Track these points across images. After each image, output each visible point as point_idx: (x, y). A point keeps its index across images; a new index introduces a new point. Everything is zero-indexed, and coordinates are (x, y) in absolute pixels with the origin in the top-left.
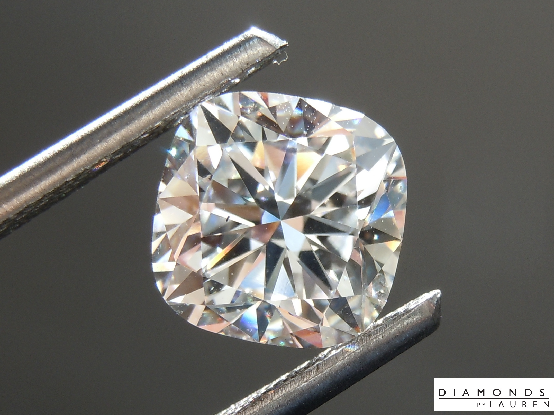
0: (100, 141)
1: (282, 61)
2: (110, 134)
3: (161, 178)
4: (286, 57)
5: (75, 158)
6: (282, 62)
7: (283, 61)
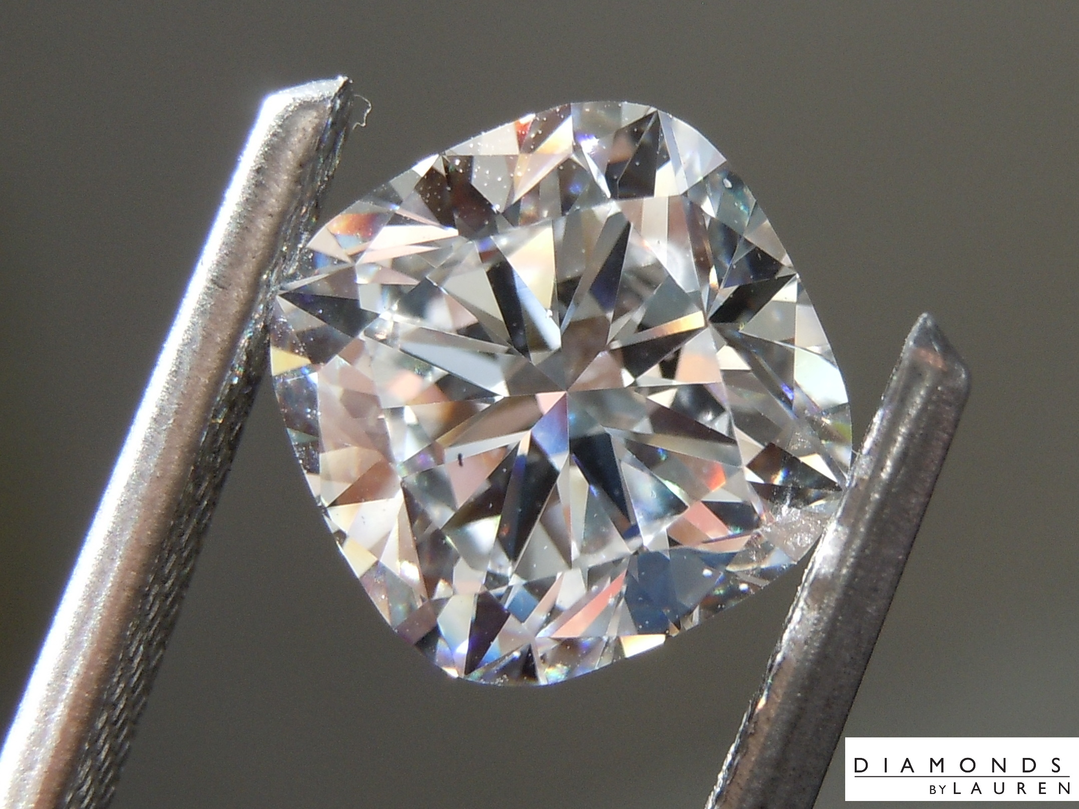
1: (366, 115)
3: (302, 470)
4: (367, 103)
6: (367, 117)
7: (368, 114)
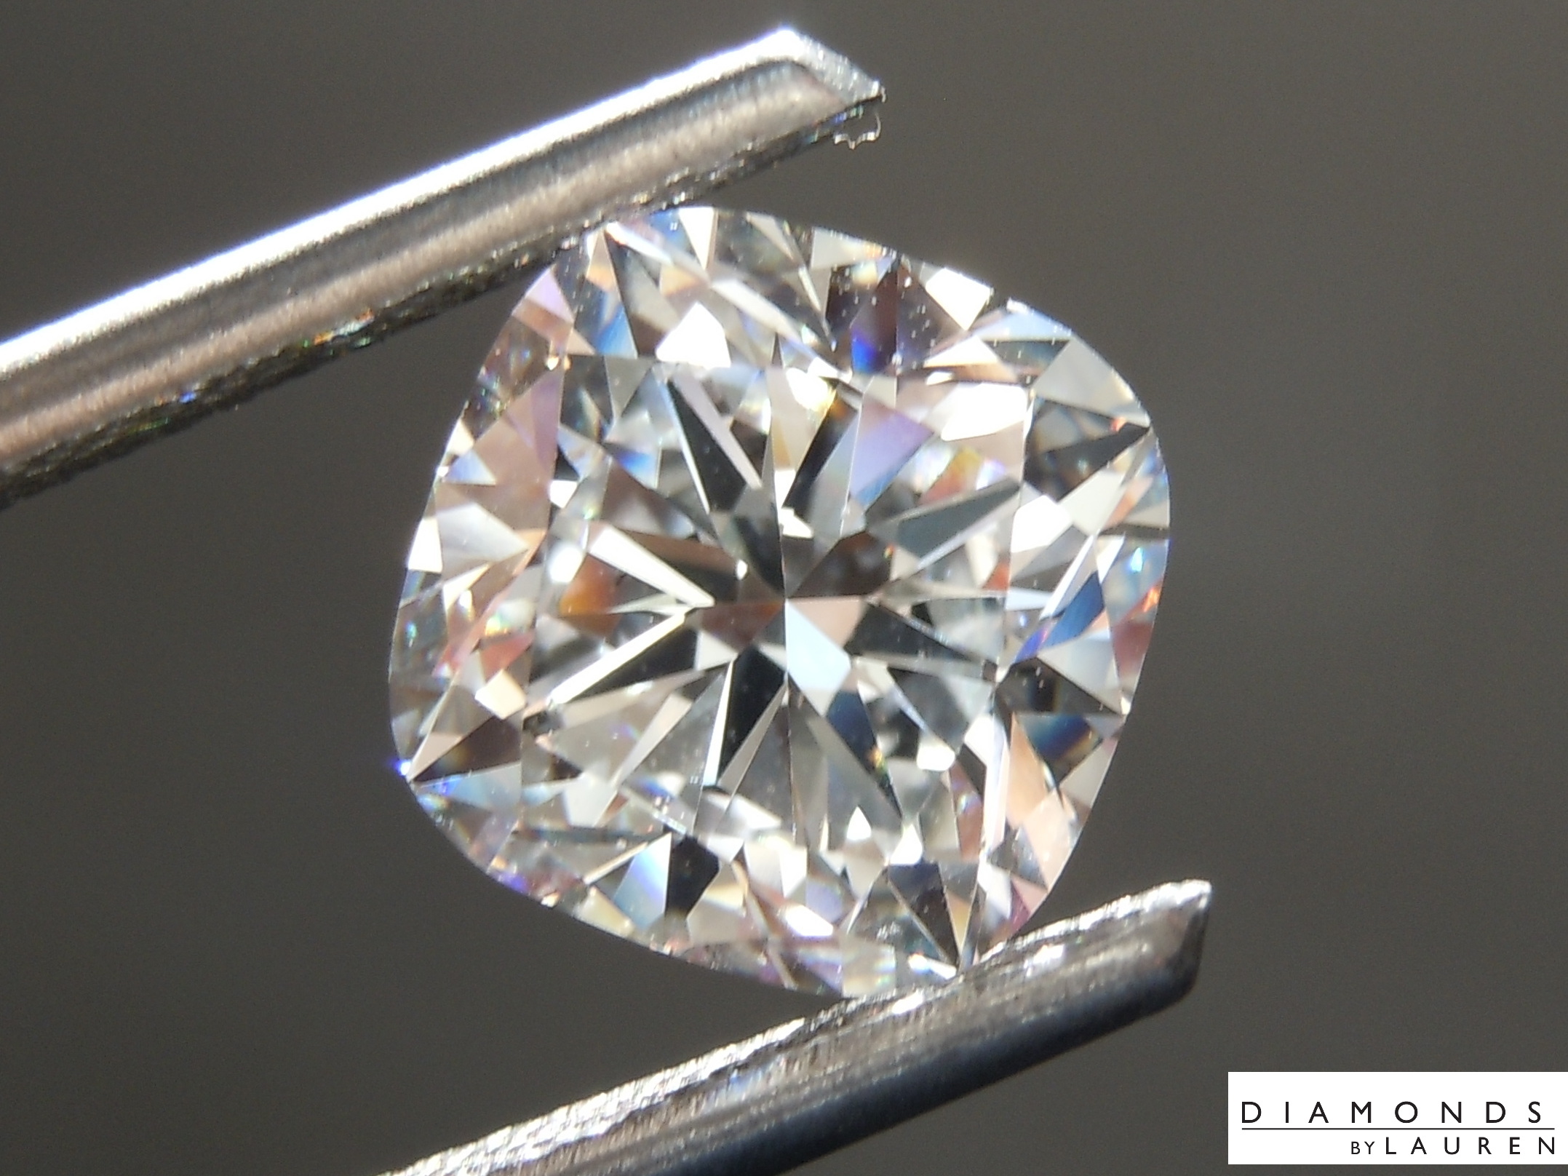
0: (295, 293)
1: (864, 138)
2: (326, 275)
4: (877, 128)
5: (214, 330)
6: (863, 141)
7: (867, 140)
